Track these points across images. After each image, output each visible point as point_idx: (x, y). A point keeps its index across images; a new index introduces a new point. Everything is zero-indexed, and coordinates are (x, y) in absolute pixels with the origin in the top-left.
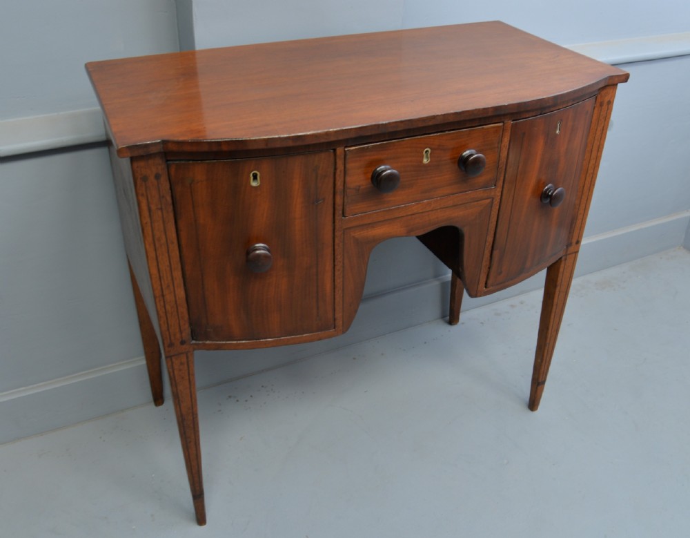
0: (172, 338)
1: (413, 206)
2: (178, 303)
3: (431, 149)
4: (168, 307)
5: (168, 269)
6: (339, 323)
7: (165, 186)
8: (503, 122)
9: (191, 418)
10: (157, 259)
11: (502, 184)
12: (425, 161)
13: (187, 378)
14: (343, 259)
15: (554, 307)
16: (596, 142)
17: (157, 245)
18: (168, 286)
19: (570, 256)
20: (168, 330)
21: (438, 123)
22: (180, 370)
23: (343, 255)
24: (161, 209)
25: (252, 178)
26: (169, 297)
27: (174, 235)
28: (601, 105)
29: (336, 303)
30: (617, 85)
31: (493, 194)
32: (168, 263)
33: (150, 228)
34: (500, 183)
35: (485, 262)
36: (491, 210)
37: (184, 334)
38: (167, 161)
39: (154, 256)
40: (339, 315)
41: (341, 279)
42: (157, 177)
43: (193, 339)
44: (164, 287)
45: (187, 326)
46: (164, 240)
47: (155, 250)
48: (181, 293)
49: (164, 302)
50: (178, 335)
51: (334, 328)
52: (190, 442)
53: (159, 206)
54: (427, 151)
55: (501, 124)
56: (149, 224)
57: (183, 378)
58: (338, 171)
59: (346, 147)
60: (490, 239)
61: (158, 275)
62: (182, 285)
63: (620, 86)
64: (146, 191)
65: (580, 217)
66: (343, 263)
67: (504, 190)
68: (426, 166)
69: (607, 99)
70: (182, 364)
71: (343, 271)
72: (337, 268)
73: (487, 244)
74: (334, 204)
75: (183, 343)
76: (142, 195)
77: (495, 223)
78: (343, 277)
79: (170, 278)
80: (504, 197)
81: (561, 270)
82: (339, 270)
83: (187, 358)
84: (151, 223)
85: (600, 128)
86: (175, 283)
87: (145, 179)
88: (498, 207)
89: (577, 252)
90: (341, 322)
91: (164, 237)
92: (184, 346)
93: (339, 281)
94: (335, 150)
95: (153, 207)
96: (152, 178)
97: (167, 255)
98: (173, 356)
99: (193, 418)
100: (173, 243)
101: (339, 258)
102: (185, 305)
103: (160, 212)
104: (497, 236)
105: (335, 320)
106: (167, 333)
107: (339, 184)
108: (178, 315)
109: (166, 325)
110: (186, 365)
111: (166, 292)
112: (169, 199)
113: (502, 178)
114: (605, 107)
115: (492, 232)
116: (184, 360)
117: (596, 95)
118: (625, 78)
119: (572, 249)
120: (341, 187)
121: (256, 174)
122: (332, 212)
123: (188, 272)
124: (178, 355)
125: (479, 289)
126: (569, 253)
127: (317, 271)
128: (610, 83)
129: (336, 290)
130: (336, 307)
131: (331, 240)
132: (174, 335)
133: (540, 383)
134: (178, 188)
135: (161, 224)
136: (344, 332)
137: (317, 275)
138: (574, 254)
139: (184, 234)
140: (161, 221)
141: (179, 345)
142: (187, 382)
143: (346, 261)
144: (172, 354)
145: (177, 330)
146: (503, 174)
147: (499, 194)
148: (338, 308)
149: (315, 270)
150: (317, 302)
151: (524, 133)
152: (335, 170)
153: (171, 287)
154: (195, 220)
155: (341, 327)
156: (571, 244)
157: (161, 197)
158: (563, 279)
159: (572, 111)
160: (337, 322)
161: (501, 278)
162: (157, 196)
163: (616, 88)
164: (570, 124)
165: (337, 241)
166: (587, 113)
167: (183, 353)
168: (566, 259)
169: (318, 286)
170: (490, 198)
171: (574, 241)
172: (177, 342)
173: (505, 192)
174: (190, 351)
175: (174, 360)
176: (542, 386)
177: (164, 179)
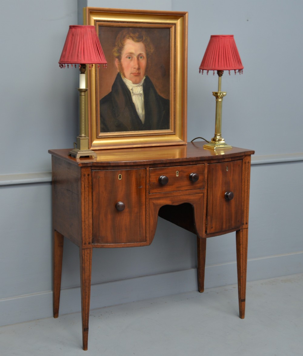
0: (86, 241)
1: (174, 193)
2: (89, 225)
3: (179, 171)
4: (86, 226)
5: (88, 210)
6: (148, 239)
7: (90, 178)
8: (204, 164)
10: (85, 206)
12: (177, 176)
13: (89, 261)
14: (149, 211)
15: (241, 256)
16: (246, 178)
17: (85, 201)
18: (87, 218)
19: (244, 230)
20: (85, 237)
21: (180, 161)
22: (87, 256)
23: (149, 209)
24: (88, 187)
25: (119, 177)
26: (87, 222)
28: (245, 163)
29: (147, 229)
30: (250, 155)
31: (203, 191)
32: (88, 208)
33: (84, 194)
34: (206, 187)
35: (204, 222)
36: (204, 198)
37: (90, 240)
38: (92, 170)
40: (148, 235)
41: (149, 219)
42: (88, 175)
43: (93, 243)
44: (85, 218)
45: (91, 236)
46: (87, 199)
48: (91, 221)
49: (85, 224)
50: (88, 240)
51: (146, 241)
52: (87, 295)
53: (88, 186)
54: (177, 172)
55: (203, 164)
56: (84, 192)
57: (87, 260)
58: (147, 176)
59: (150, 168)
60: (205, 211)
62: (92, 218)
63: (252, 156)
65: (245, 211)
67: (208, 190)
68: (177, 177)
69: (247, 161)
70: (88, 253)
71: (149, 216)
72: (147, 214)
73: (204, 213)
74: (146, 188)
75: (89, 243)
76: (83, 181)
77: (206, 204)
79: (88, 214)
80: (208, 194)
81: (241, 236)
82: (148, 215)
83: (90, 251)
85: (247, 173)
86: (89, 216)
87: (84, 175)
88: (206, 197)
89: (248, 228)
90: (149, 239)
91: (88, 198)
92: (90, 245)
93: (147, 220)
94: (146, 168)
95: (86, 186)
96: (87, 175)
97: (88, 205)
98: (85, 249)
99: (89, 282)
100: (90, 200)
101: (147, 210)
102: (92, 226)
103: (87, 188)
104: (208, 210)
105: (146, 237)
106: (84, 238)
107: (148, 181)
108: (89, 230)
109: (84, 234)
110: (89, 254)
111: (86, 220)
112: (91, 183)
113: (206, 185)
114: (247, 164)
115: (206, 208)
116: (89, 252)
117: (242, 159)
118: (253, 152)
119: (244, 226)
120: (148, 182)
121: (120, 175)
122: (145, 191)
123: (94, 213)
124: (87, 249)
125: (203, 234)
126: (243, 228)
127: (140, 215)
128: (247, 154)
129: (147, 224)
130: (147, 231)
131: (145, 203)
132: (87, 239)
133: (242, 300)
134: (94, 180)
135: (88, 193)
136: (150, 244)
137: (140, 216)
138: (246, 229)
139: (94, 197)
140: (88, 192)
141: (88, 244)
142: (89, 263)
143: (150, 212)
144: (85, 248)
145: (88, 237)
146: (207, 184)
147: (206, 192)
148: (148, 232)
149: (139, 214)
150: (140, 228)
151: (213, 169)
152: (146, 175)
153: (88, 218)
154: (99, 192)
155: (149, 242)
156: (243, 224)
157: (89, 183)
158: (243, 241)
159: (232, 163)
160: (147, 238)
161: (213, 230)
162: (87, 182)
163: (251, 157)
164: (232, 168)
165: (147, 203)
166: (239, 165)
167: (89, 248)
168: (242, 231)
169: (140, 221)
170: (203, 193)
171: (245, 222)
172: (87, 243)
173: (209, 192)
174: (91, 248)
175: (85, 251)
176: (244, 302)
177: (90, 176)
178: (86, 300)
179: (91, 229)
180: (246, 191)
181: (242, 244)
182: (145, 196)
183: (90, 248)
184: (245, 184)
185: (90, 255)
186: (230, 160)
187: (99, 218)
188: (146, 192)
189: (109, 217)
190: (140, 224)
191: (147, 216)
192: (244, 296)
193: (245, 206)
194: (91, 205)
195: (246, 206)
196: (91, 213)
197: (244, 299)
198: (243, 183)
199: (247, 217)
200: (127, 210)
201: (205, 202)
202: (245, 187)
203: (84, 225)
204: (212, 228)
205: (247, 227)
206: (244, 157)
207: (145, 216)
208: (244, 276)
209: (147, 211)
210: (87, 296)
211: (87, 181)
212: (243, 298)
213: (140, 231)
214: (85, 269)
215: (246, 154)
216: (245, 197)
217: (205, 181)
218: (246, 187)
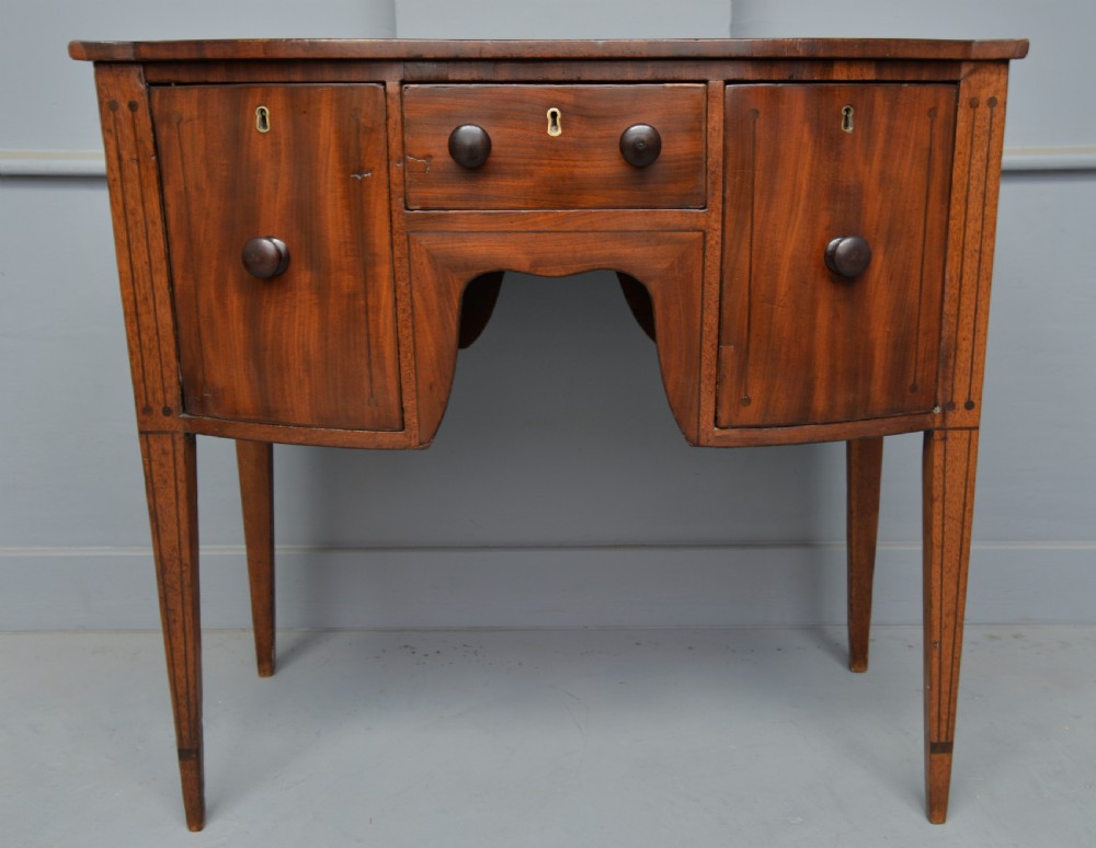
0: (150, 398)
1: (539, 215)
2: (160, 333)
3: (563, 111)
4: (145, 338)
5: (146, 267)
6: (413, 421)
7: (144, 122)
8: (705, 82)
9: (178, 570)
10: (129, 246)
11: (720, 206)
12: (554, 132)
14: (411, 292)
16: (974, 183)
17: (131, 222)
18: (146, 299)
19: (957, 434)
20: (144, 380)
22: (161, 465)
23: (410, 283)
24: (138, 161)
25: (259, 117)
26: (146, 320)
27: (157, 211)
28: (974, 104)
29: (403, 374)
30: (1004, 62)
31: (702, 222)
32: (146, 258)
33: (120, 190)
34: (716, 203)
35: (708, 369)
36: (704, 256)
37: (168, 396)
38: (148, 83)
39: (126, 240)
40: (409, 404)
41: (410, 330)
42: (133, 106)
43: (184, 411)
44: (138, 298)
45: (174, 382)
46: (140, 217)
47: (128, 230)
49: (139, 326)
50: (159, 395)
51: (403, 429)
52: (175, 621)
53: (135, 156)
54: (554, 113)
55: (699, 85)
56: (119, 182)
57: (165, 482)
58: (391, 121)
59: (405, 82)
60: (711, 319)
61: (130, 274)
62: (168, 302)
63: (1013, 63)
64: (115, 125)
65: (965, 345)
66: (411, 298)
67: (727, 219)
68: (554, 141)
69: (985, 94)
70: (164, 452)
71: (413, 314)
72: (401, 305)
73: (705, 328)
74: (389, 181)
75: (167, 411)
76: (110, 132)
77: (716, 286)
78: (413, 327)
79: (148, 285)
80: (727, 235)
81: (938, 461)
82: (404, 311)
83: (174, 443)
84: (122, 182)
85: (979, 155)
86: (157, 295)
87: (113, 105)
88: (718, 253)
89: (977, 428)
90: (415, 420)
91: (140, 210)
92: (168, 419)
93: (405, 332)
94: (384, 83)
95: (126, 155)
96: (124, 106)
97: (144, 243)
98: (151, 432)
100: (154, 223)
101: (403, 285)
102: (172, 341)
103: (135, 167)
104: (726, 314)
105: (402, 410)
106: (142, 385)
107: (395, 144)
108: (160, 355)
109: (141, 371)
110: (171, 456)
111: (142, 309)
112: (150, 146)
113: (719, 193)
114: (983, 110)
115: (714, 306)
116: (168, 447)
117: (956, 83)
118: (1022, 49)
119: (958, 417)
120: (399, 153)
121: (263, 111)
122: (386, 196)
123: (178, 282)
124: (160, 432)
125: (702, 427)
126: (950, 424)
127: (367, 305)
128: (981, 56)
129: (402, 349)
130: (404, 387)
131: (388, 248)
132: (154, 394)
133: (939, 746)
134: (163, 132)
135: (137, 187)
136: (424, 445)
137: (367, 313)
138: (966, 434)
139: (172, 211)
140: (137, 182)
141: (161, 414)
142: (174, 492)
143: (416, 295)
144: (148, 430)
145: (158, 385)
146: (720, 186)
147: (718, 226)
148: (408, 389)
149: (362, 303)
150: (369, 364)
151: (757, 112)
152: (387, 119)
153: (151, 302)
154: (185, 188)
155: (417, 432)
156: (950, 406)
157: (137, 141)
158: (948, 486)
159: (880, 96)
160: (407, 416)
161: (750, 414)
162: (132, 138)
163: (1007, 74)
164: (882, 121)
165: (397, 253)
166: (932, 112)
167: (165, 432)
168: (945, 439)
169: (368, 335)
170: (699, 231)
171: (960, 399)
172: (158, 409)
173: (728, 225)
174: (177, 432)
175: (152, 442)
176: (945, 756)
177: (143, 112)
178: (174, 640)
179: (169, 348)
180: (972, 246)
181: (943, 501)
182: (385, 218)
183: (173, 433)
184: (970, 212)
185: (175, 459)
186: (870, 74)
187: (197, 306)
188: (390, 199)
189: (235, 301)
190: (369, 347)
191: (400, 316)
192: (944, 728)
193: (967, 321)
194: (158, 244)
195: (970, 320)
196: (161, 280)
197: (943, 739)
198: (956, 209)
199: (975, 372)
200: (302, 277)
201: (714, 278)
202: (965, 225)
203: (135, 328)
204: (748, 401)
205: (971, 425)
206: (965, 69)
207: (390, 313)
208: (947, 640)
209: (399, 291)
210: (178, 626)
211: (128, 131)
212: (939, 736)
213: (371, 380)
214: (160, 518)
215: (975, 54)
216: (965, 277)
217: (711, 169)
218: (974, 227)
